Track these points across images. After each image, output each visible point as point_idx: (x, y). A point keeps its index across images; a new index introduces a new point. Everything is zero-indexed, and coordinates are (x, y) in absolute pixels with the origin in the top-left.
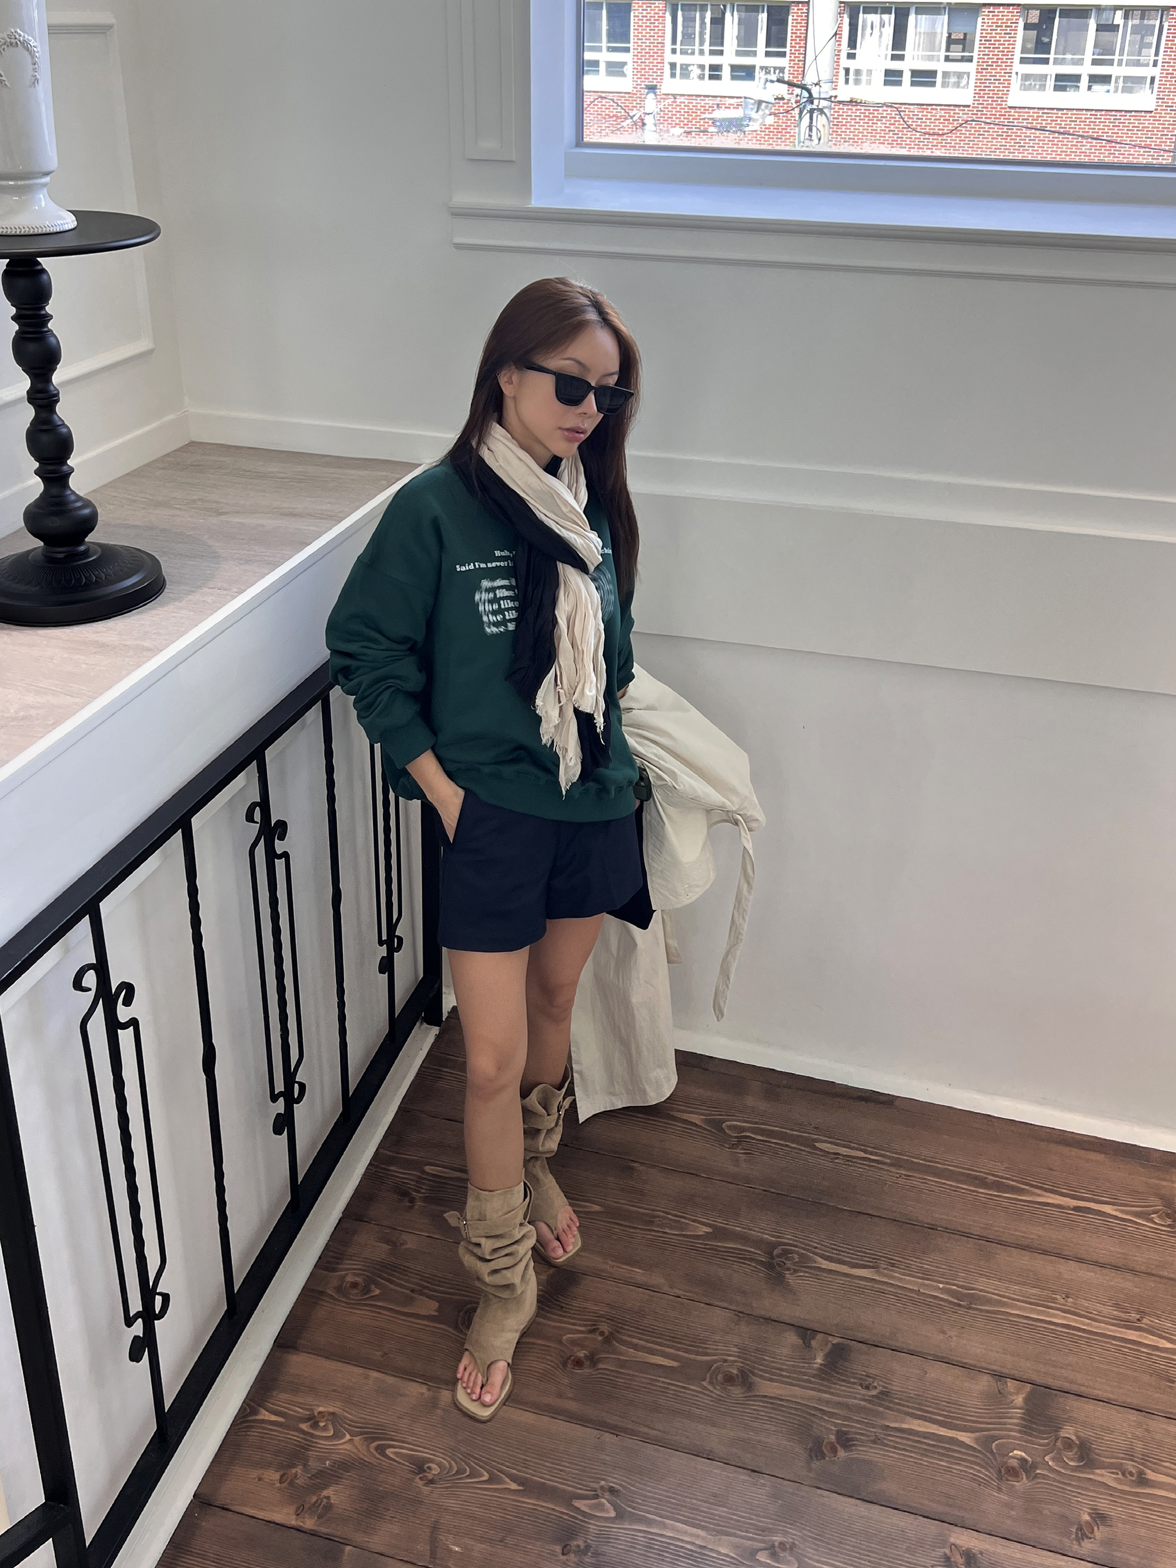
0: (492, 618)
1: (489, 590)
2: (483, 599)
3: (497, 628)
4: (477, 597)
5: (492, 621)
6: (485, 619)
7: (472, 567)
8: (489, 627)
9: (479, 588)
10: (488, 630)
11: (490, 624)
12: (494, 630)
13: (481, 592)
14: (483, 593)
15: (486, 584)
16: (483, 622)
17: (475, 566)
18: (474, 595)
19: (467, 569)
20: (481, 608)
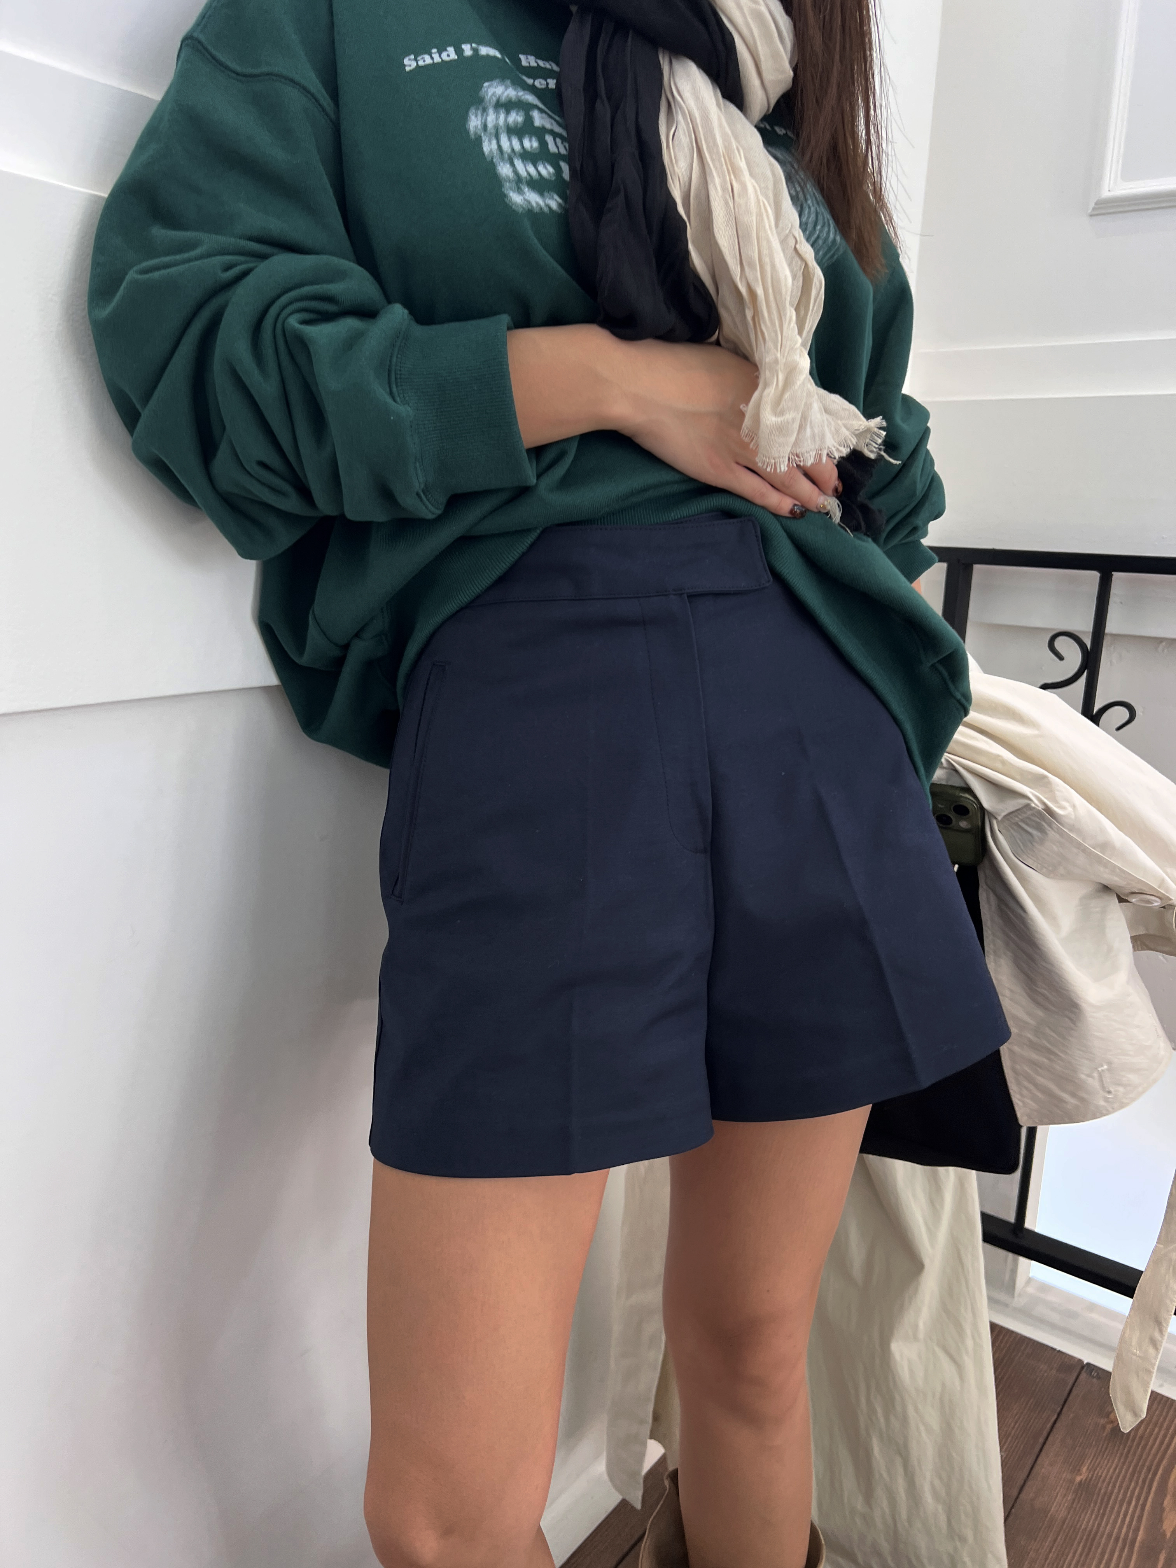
0: (524, 169)
1: (507, 106)
2: (490, 125)
3: (541, 194)
4: (474, 123)
5: (523, 173)
6: (505, 170)
7: (450, 54)
8: (519, 191)
9: (478, 102)
10: (516, 198)
11: (519, 180)
12: (534, 198)
13: (485, 110)
14: (491, 111)
15: (496, 90)
16: (496, 180)
17: (459, 51)
18: (465, 119)
19: (437, 59)
20: (489, 147)
